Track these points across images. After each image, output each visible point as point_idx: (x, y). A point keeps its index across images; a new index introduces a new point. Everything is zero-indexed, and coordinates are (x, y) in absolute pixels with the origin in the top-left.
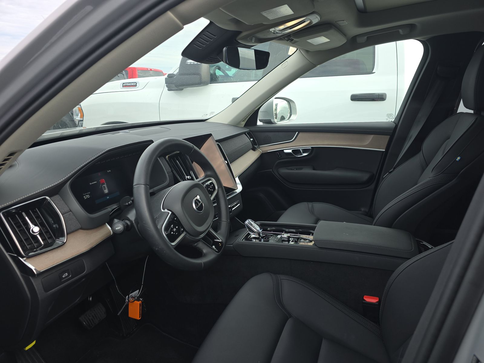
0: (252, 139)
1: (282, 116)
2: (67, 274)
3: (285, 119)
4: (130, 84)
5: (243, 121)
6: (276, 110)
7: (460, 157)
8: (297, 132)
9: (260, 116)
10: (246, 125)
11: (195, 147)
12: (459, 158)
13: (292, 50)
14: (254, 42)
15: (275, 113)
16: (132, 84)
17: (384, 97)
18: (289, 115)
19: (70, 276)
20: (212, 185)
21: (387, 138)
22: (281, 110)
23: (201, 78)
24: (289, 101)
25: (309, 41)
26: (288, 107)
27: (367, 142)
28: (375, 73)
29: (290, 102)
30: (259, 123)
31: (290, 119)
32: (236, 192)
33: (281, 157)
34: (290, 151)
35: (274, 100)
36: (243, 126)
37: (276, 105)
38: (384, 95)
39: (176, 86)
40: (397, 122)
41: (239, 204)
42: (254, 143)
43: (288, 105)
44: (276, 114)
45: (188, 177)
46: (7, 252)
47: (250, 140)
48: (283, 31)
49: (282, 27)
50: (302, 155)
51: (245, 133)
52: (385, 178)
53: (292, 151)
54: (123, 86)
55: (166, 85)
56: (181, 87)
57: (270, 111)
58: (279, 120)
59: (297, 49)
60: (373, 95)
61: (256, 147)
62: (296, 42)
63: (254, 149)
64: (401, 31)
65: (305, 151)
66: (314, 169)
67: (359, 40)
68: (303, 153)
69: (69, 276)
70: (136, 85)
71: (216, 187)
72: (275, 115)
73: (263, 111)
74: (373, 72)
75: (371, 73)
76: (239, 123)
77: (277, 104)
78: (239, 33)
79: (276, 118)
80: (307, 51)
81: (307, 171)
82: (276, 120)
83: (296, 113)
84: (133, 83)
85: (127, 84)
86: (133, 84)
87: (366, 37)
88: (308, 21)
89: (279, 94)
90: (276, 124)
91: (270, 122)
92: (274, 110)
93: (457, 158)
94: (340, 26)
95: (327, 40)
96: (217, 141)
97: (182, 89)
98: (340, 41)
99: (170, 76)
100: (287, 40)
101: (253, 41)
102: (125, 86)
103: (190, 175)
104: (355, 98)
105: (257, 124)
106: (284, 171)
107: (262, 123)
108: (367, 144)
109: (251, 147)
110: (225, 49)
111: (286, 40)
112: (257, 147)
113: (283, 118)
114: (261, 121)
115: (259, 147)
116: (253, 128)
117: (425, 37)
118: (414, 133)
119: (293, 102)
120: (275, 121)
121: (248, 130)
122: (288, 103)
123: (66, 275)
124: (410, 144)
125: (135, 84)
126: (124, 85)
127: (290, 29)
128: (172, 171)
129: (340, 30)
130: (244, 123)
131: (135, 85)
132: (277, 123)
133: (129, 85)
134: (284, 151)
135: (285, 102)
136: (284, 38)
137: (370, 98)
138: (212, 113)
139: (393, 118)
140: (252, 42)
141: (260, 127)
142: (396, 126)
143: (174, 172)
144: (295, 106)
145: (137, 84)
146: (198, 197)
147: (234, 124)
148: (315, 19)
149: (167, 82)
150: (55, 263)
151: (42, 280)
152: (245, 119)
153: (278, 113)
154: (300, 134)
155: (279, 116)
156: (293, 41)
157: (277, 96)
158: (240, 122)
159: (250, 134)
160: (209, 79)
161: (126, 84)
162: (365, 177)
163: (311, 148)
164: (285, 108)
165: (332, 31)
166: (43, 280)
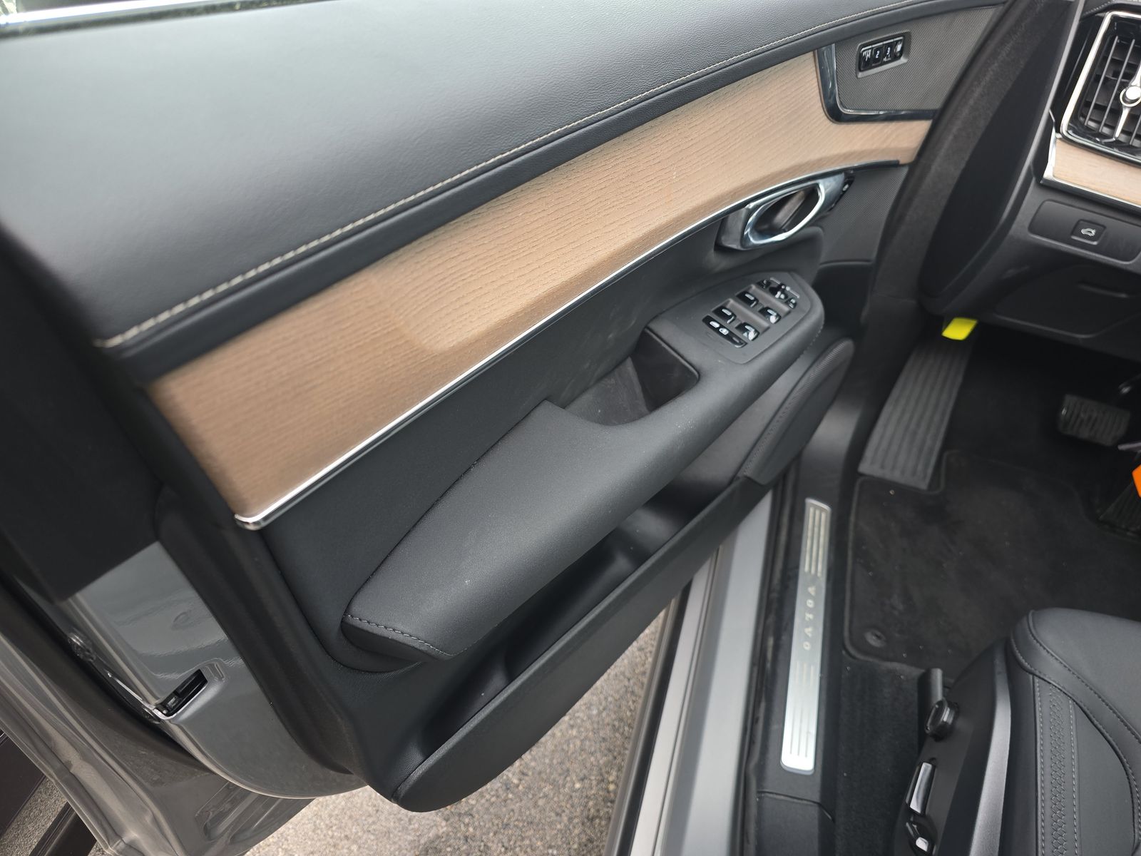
2: (1093, 232)
19: (1095, 243)
46: (1052, 108)
69: (1094, 241)
123: (1090, 234)
150: (1093, 187)
151: (1044, 202)
166: (1047, 202)
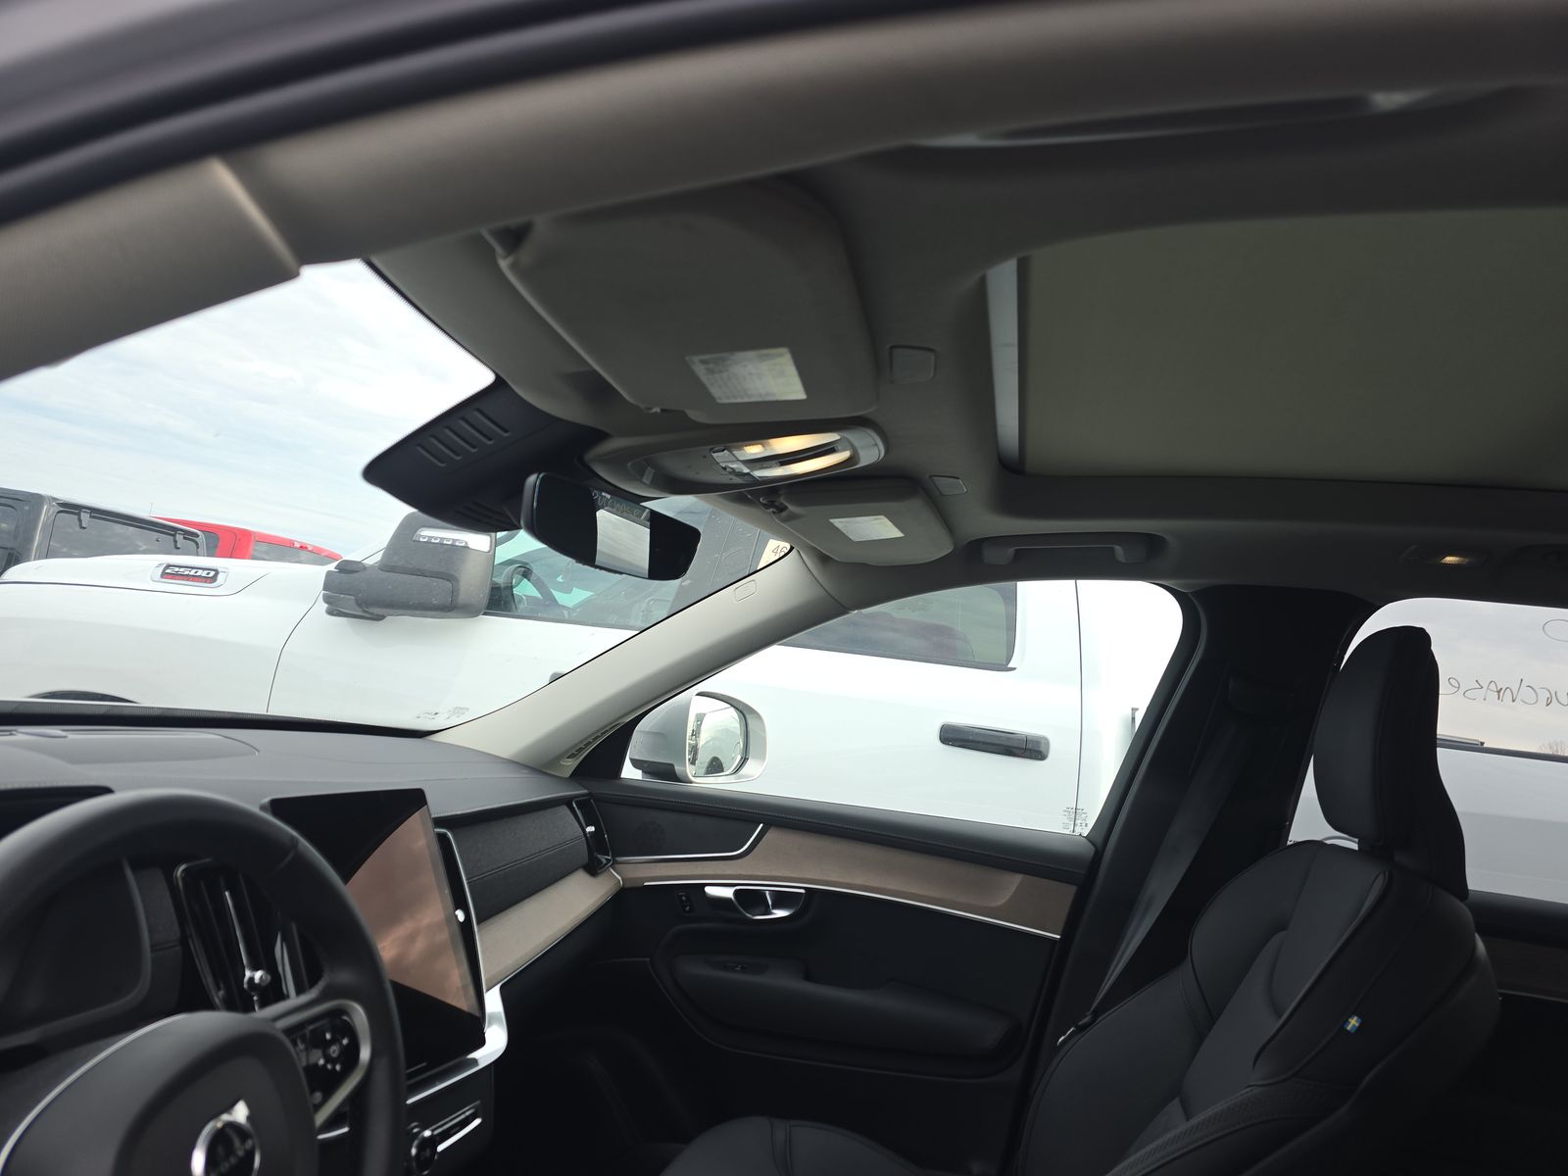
0: (590, 829)
1: (715, 759)
3: (723, 771)
4: (194, 571)
5: (572, 756)
6: (696, 733)
7: (1359, 1017)
8: (761, 825)
9: (637, 747)
10: (578, 774)
11: (304, 843)
12: (1353, 1022)
13: (775, 547)
14: (648, 482)
15: (689, 744)
16: (200, 573)
17: (1042, 749)
18: (739, 758)
20: (345, 1041)
21: (1070, 891)
22: (713, 739)
23: (454, 592)
24: (743, 711)
25: (837, 522)
26: (739, 732)
27: (1002, 899)
28: (1015, 669)
29: (747, 716)
30: (630, 772)
31: (744, 771)
32: (475, 1062)
33: (690, 911)
34: (728, 893)
35: (692, 701)
36: (567, 773)
37: (700, 718)
38: (1043, 741)
39: (359, 603)
40: (1099, 840)
41: (477, 1122)
42: (596, 843)
43: (738, 726)
44: (695, 750)
45: (258, 975)
47: (584, 830)
48: (758, 465)
49: (754, 450)
50: (772, 914)
51: (567, 802)
52: (1066, 1048)
53: (736, 893)
54: (164, 575)
55: (324, 596)
56: (377, 611)
57: (674, 735)
58: (704, 770)
59: (792, 548)
60: (1010, 738)
61: (603, 859)
62: (793, 517)
63: (593, 869)
64: (1118, 549)
65: (781, 899)
66: (808, 977)
67: (991, 555)
68: (776, 906)
70: (214, 579)
71: (365, 1054)
72: (690, 752)
73: (648, 733)
74: (1009, 666)
75: (1003, 666)
76: (555, 761)
77: (705, 715)
78: (599, 436)
79: (693, 762)
80: (824, 559)
81: (783, 981)
82: (690, 771)
83: (762, 756)
84: (204, 569)
85: (182, 570)
86: (204, 574)
87: (1011, 551)
88: (844, 450)
89: (713, 684)
90: (691, 782)
91: (667, 773)
92: (689, 732)
93: (1346, 1022)
94: (941, 494)
95: (896, 533)
96: (439, 822)
97: (380, 618)
98: (934, 546)
99: (347, 568)
100: (767, 506)
101: (647, 479)
102: (170, 574)
103: (271, 967)
104: (954, 737)
105: (622, 776)
106: (697, 970)
107: (640, 771)
108: (999, 904)
109: (586, 860)
110: (532, 479)
111: (764, 505)
112: (604, 861)
113: (715, 767)
114: (636, 763)
115: (615, 862)
116: (603, 788)
117: (1190, 581)
118: (1161, 888)
119: (759, 717)
120: (688, 771)
121: (586, 791)
122: (739, 717)
124: (1148, 930)
125: (212, 574)
126: (168, 571)
127: (783, 464)
128: (184, 941)
129: (938, 506)
130: (571, 765)
131: (211, 577)
132: (693, 779)
133: (186, 573)
134: (708, 889)
135: (732, 712)
136: (756, 494)
137: (998, 745)
138: (459, 710)
139: (1086, 825)
140: (641, 481)
141: (631, 787)
142: (1098, 854)
143: (196, 946)
144: (764, 731)
145: (220, 577)
146: (240, 1113)
147: (537, 764)
148: (870, 451)
149: (328, 585)
152: (580, 750)
153: (701, 743)
154: (772, 835)
155: (704, 758)
156: (784, 514)
157: (703, 686)
158: (559, 757)
159: (587, 809)
160: (485, 601)
161: (177, 569)
162: (989, 1031)
163: (802, 891)
164: (727, 731)
165: (915, 506)
